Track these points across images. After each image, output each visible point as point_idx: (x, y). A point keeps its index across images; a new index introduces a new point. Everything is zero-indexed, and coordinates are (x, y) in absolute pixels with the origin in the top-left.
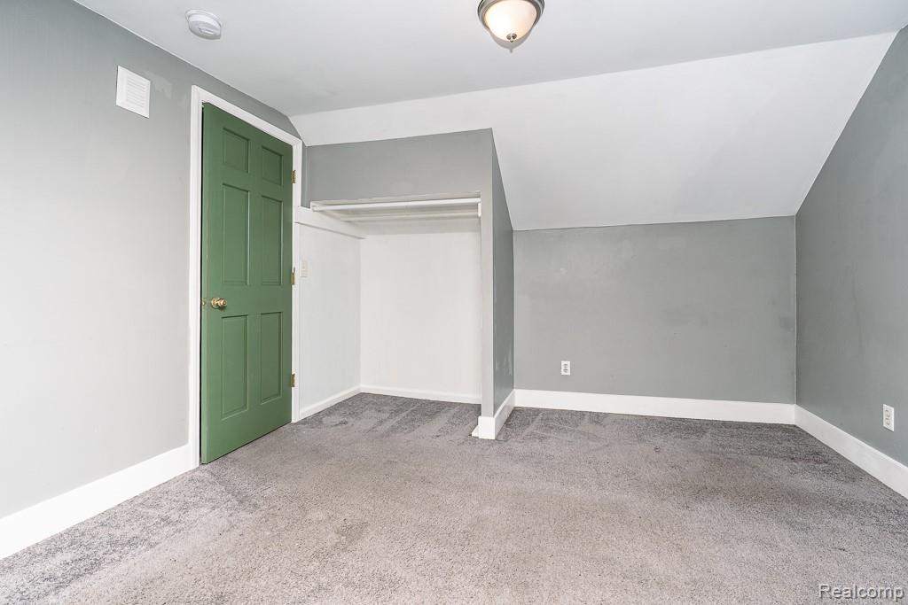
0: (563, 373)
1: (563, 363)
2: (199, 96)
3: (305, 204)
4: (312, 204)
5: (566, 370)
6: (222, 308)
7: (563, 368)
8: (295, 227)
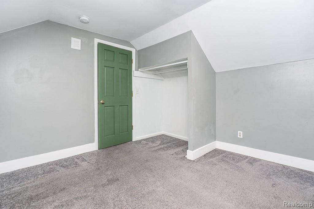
0: (239, 137)
1: (239, 132)
2: (97, 41)
3: (137, 70)
4: (139, 69)
5: (240, 136)
6: (103, 104)
7: (239, 134)
8: (133, 78)
